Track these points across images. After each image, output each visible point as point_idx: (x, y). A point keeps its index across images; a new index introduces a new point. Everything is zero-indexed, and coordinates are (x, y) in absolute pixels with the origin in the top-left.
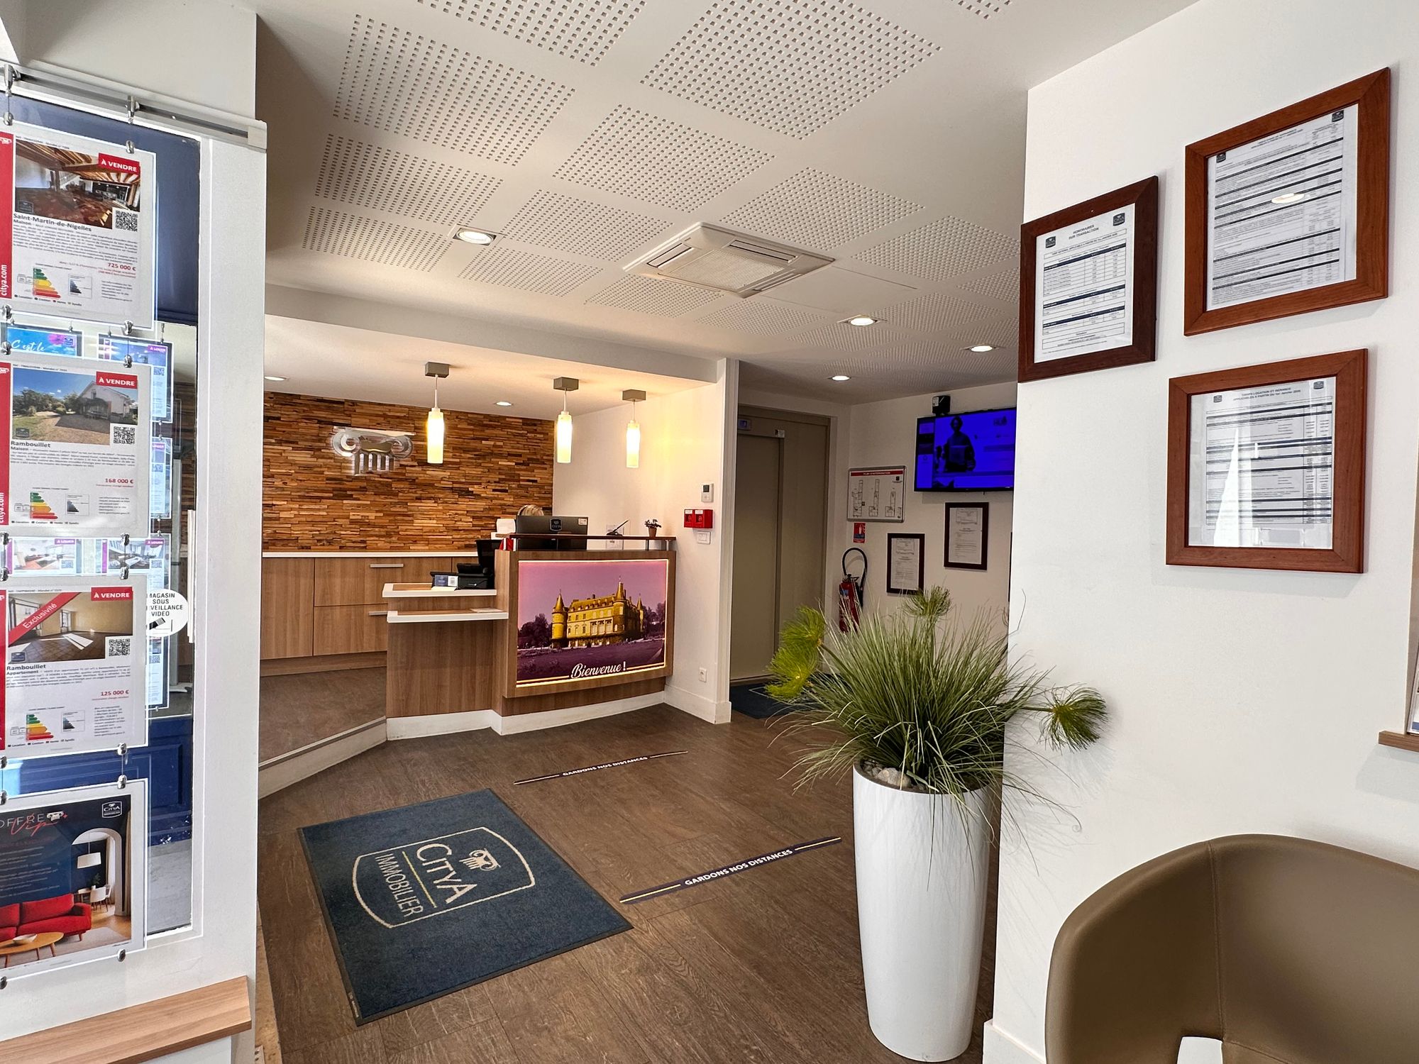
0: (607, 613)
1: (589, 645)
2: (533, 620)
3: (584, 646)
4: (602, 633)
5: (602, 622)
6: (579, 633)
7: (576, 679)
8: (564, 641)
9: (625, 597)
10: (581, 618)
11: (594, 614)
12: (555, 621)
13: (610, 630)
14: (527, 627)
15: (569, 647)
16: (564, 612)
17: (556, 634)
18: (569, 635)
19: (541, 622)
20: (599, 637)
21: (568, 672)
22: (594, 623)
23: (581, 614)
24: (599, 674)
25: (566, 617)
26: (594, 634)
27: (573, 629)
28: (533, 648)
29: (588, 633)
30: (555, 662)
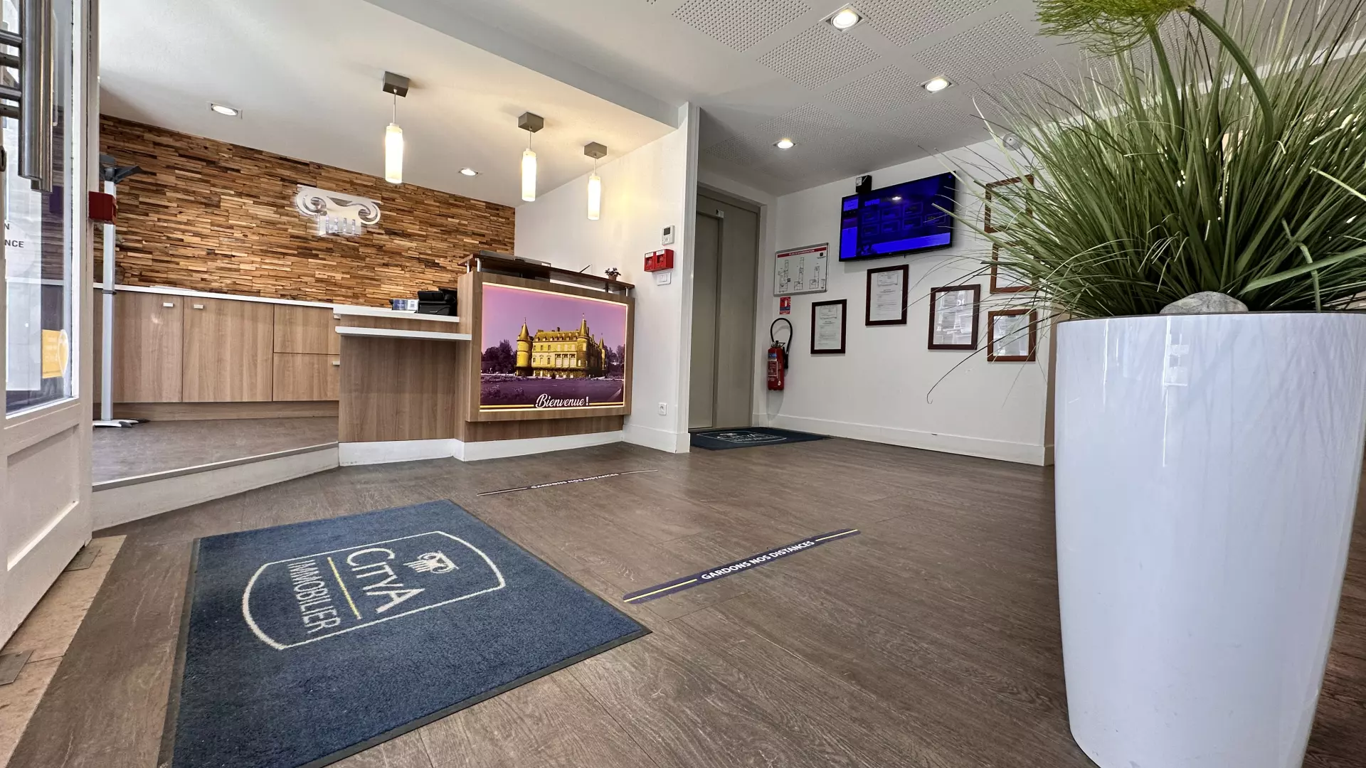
0: (570, 347)
1: (553, 377)
2: (497, 345)
3: (548, 377)
4: (566, 366)
5: (566, 355)
6: (544, 364)
7: (541, 409)
8: (528, 370)
9: (588, 334)
10: (545, 349)
11: (559, 346)
12: (520, 348)
13: (573, 363)
14: (491, 354)
15: (534, 376)
16: (529, 340)
17: (521, 361)
18: (534, 365)
19: (505, 348)
20: (564, 370)
21: (533, 401)
22: (559, 355)
23: (546, 345)
24: (563, 406)
25: (531, 347)
26: (559, 366)
27: (538, 359)
28: (497, 374)
29: (552, 365)
30: (520, 390)
